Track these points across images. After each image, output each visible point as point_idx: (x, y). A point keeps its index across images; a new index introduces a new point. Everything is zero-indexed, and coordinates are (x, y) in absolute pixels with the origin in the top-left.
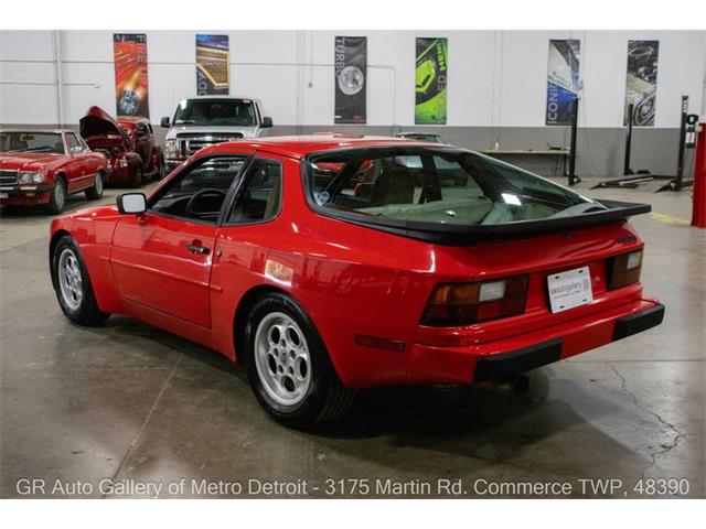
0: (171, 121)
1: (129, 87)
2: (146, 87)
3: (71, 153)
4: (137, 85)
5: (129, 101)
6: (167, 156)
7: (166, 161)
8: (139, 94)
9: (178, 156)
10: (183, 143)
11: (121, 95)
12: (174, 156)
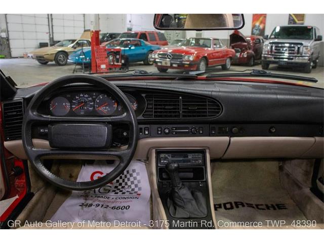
0: (269, 37)
1: (257, 24)
2: (265, 23)
3: (214, 48)
4: (261, 23)
5: (257, 30)
6: (263, 53)
7: (262, 55)
8: (261, 27)
9: (268, 53)
10: (272, 47)
11: (254, 27)
12: (266, 53)
